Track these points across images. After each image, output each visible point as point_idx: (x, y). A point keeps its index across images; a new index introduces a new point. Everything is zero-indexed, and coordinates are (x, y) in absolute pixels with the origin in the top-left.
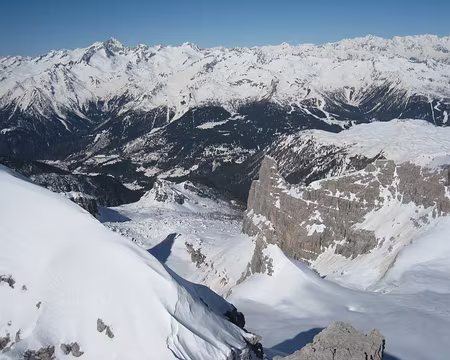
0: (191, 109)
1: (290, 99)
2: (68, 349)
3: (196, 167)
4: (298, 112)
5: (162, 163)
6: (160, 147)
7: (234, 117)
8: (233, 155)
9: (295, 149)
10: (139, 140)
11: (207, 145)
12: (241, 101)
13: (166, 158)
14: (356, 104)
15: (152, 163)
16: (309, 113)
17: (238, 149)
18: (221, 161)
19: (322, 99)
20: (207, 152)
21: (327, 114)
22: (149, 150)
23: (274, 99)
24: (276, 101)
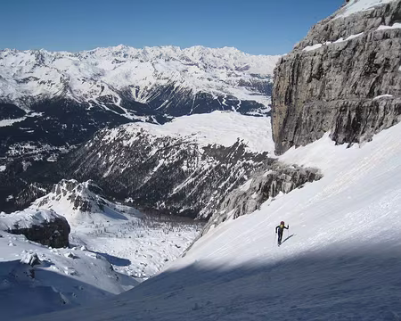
1: (86, 96)
4: (96, 108)
7: (30, 113)
8: (43, 153)
11: (11, 143)
12: (33, 99)
14: (144, 101)
16: (108, 109)
17: (46, 147)
18: (32, 160)
19: (117, 96)
20: (13, 151)
21: (125, 110)
23: (69, 95)
24: (72, 98)
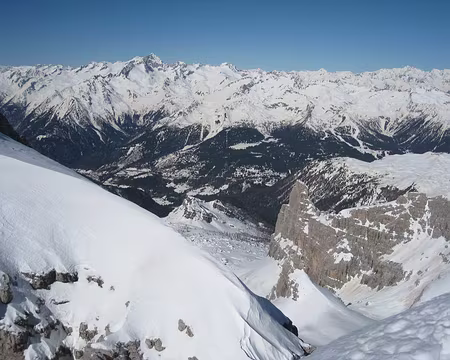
0: (225, 129)
1: (325, 125)
2: (152, 344)
3: (226, 187)
4: (331, 138)
5: (192, 180)
6: (192, 164)
7: (267, 139)
8: (264, 177)
9: (326, 176)
10: (172, 156)
11: (239, 165)
12: (275, 125)
13: (198, 175)
14: (391, 134)
15: (182, 180)
16: (343, 140)
17: (269, 172)
18: (252, 183)
19: (357, 128)
20: (238, 173)
21: (361, 143)
22: (180, 166)
23: (308, 124)
24: (310, 127)
